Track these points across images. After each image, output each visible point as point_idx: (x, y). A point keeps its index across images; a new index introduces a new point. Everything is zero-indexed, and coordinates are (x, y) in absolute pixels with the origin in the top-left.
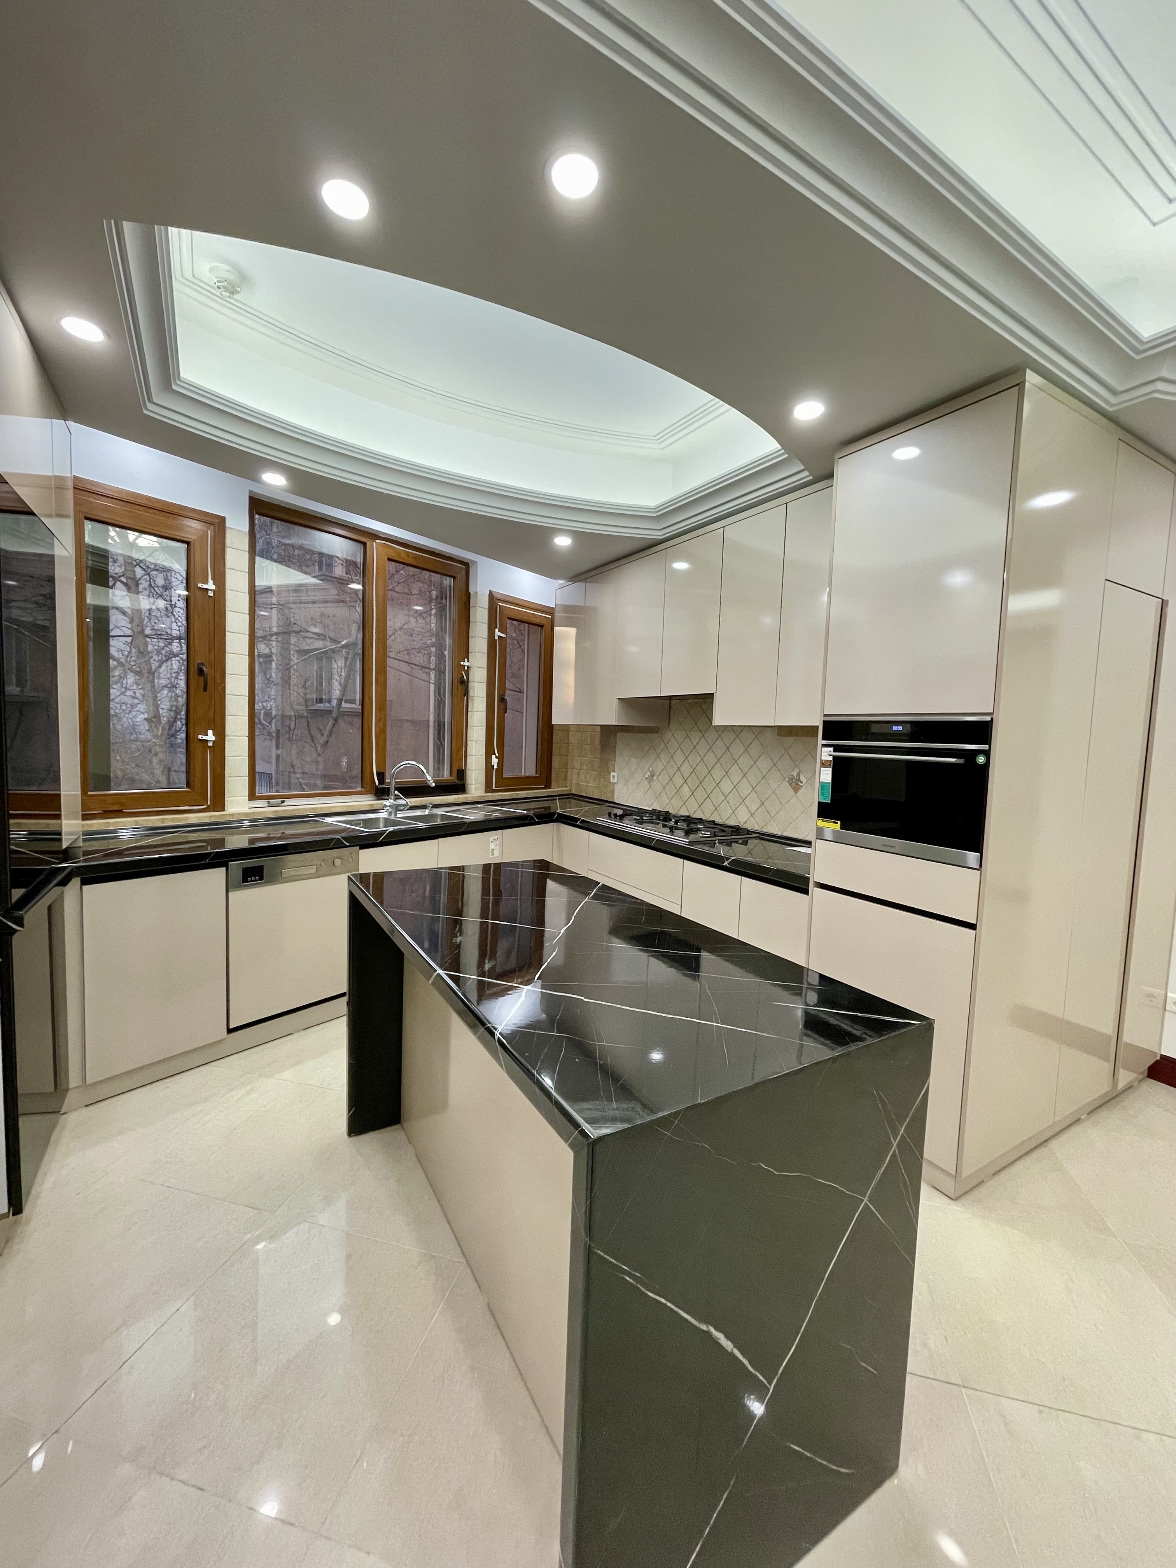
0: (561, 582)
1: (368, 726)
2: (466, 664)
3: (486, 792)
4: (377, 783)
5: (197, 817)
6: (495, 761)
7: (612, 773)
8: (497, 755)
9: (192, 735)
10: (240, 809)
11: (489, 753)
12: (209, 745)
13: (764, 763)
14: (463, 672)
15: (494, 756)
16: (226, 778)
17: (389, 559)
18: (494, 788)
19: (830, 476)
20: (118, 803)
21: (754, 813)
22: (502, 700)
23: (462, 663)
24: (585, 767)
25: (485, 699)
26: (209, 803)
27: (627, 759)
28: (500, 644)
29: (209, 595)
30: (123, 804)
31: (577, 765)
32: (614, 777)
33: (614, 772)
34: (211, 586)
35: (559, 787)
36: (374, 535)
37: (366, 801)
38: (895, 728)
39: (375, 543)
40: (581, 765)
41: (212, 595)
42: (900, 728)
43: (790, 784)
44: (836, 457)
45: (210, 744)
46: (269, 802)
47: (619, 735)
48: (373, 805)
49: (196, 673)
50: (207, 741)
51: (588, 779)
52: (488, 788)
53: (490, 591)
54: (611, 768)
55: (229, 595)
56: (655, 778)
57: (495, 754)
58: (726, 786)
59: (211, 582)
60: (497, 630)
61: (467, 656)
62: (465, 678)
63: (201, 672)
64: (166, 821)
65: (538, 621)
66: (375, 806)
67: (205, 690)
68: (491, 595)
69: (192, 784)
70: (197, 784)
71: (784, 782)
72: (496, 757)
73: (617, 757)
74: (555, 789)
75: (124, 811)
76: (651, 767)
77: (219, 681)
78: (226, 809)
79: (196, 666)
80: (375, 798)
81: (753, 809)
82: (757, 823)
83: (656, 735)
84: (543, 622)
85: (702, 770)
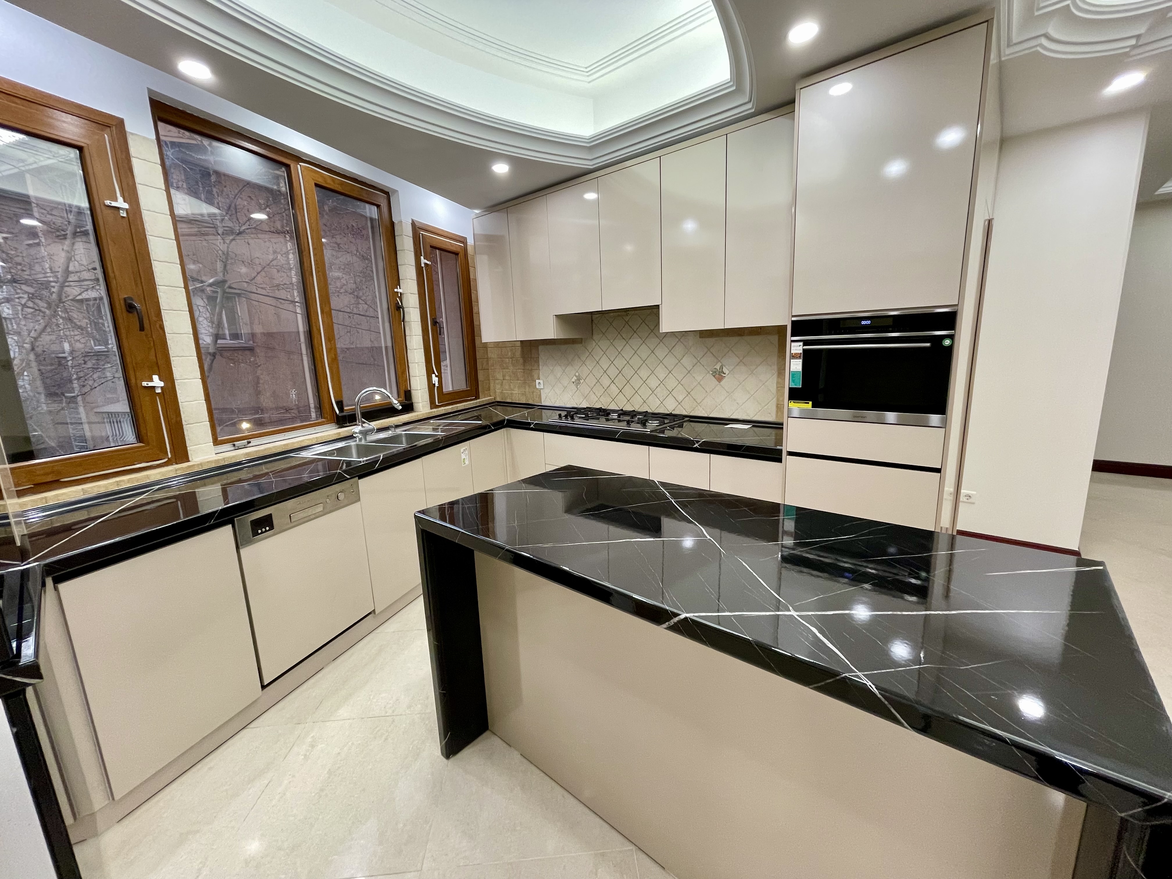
0: (477, 211)
1: (320, 357)
2: (399, 290)
3: (431, 408)
4: (338, 412)
5: (159, 473)
6: (435, 380)
7: (537, 381)
8: (437, 374)
9: (133, 381)
10: (206, 457)
11: (429, 372)
12: (157, 392)
13: (687, 361)
14: (398, 299)
15: (433, 375)
16: (184, 426)
17: (317, 185)
18: (437, 404)
19: (792, 102)
20: (53, 472)
21: (681, 402)
22: (435, 323)
23: (396, 290)
24: (507, 378)
25: (420, 323)
26: (170, 456)
27: (551, 368)
28: (426, 271)
29: (122, 215)
30: (59, 473)
31: (499, 376)
32: (539, 384)
33: (539, 379)
34: (120, 203)
35: (485, 397)
36: (298, 157)
37: (331, 431)
38: (863, 323)
39: (299, 166)
40: (504, 376)
41: (125, 215)
42: (869, 322)
43: (714, 376)
44: (798, 87)
45: (159, 391)
46: (234, 445)
47: (541, 348)
48: (340, 433)
49: (124, 310)
50: (154, 387)
51: (512, 387)
52: (433, 405)
53: (413, 221)
54: (536, 376)
55: (147, 217)
56: (582, 381)
57: (434, 373)
58: (653, 382)
59: (120, 199)
60: (422, 258)
61: (398, 283)
62: (400, 304)
63: (130, 308)
64: (121, 483)
65: (453, 249)
66: (341, 434)
67: (142, 329)
68: (413, 224)
69: (145, 438)
70: (151, 434)
71: (708, 375)
72: (436, 376)
73: (540, 367)
74: (484, 399)
75: (62, 480)
76: (577, 372)
77: (154, 318)
78: (190, 459)
79: (122, 302)
80: (337, 426)
81: (680, 398)
82: (685, 409)
83: (580, 345)
84: (458, 250)
85: (628, 372)
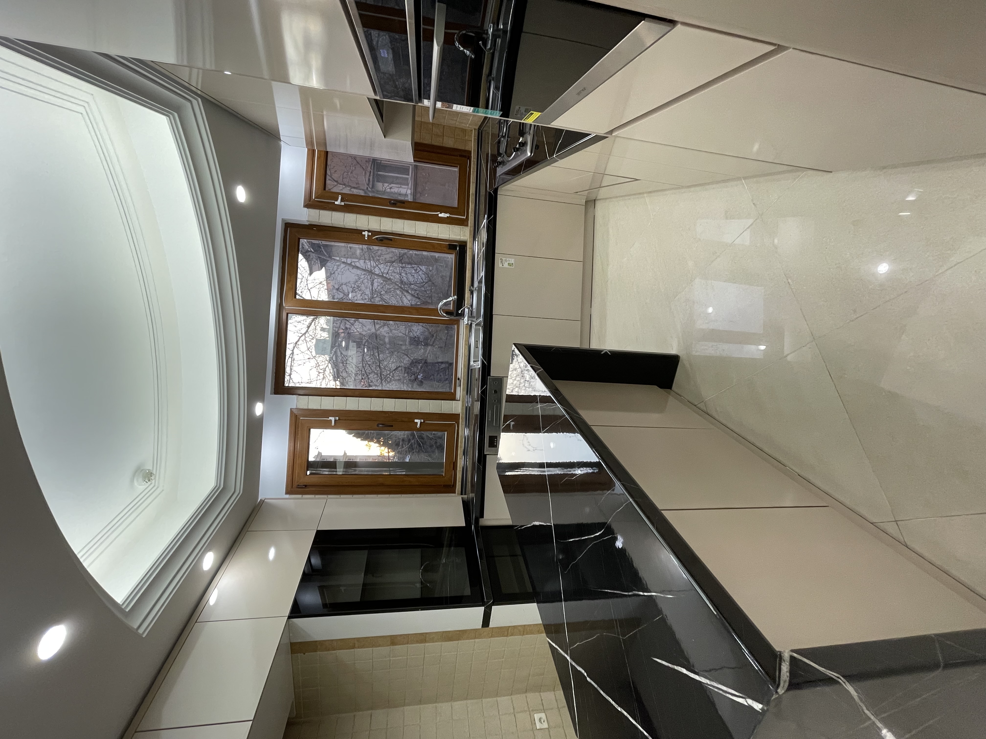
2: (367, 232)
3: (467, 225)
6: (444, 215)
8: (439, 211)
10: (460, 406)
11: (437, 220)
15: (440, 215)
16: (442, 412)
18: (464, 216)
23: (366, 236)
25: (394, 220)
26: (454, 422)
28: (347, 202)
45: (423, 421)
46: (457, 388)
50: (420, 423)
52: (463, 223)
53: (304, 207)
55: (336, 408)
60: (336, 203)
68: (307, 206)
74: (472, 146)
77: (387, 415)
78: (459, 413)
